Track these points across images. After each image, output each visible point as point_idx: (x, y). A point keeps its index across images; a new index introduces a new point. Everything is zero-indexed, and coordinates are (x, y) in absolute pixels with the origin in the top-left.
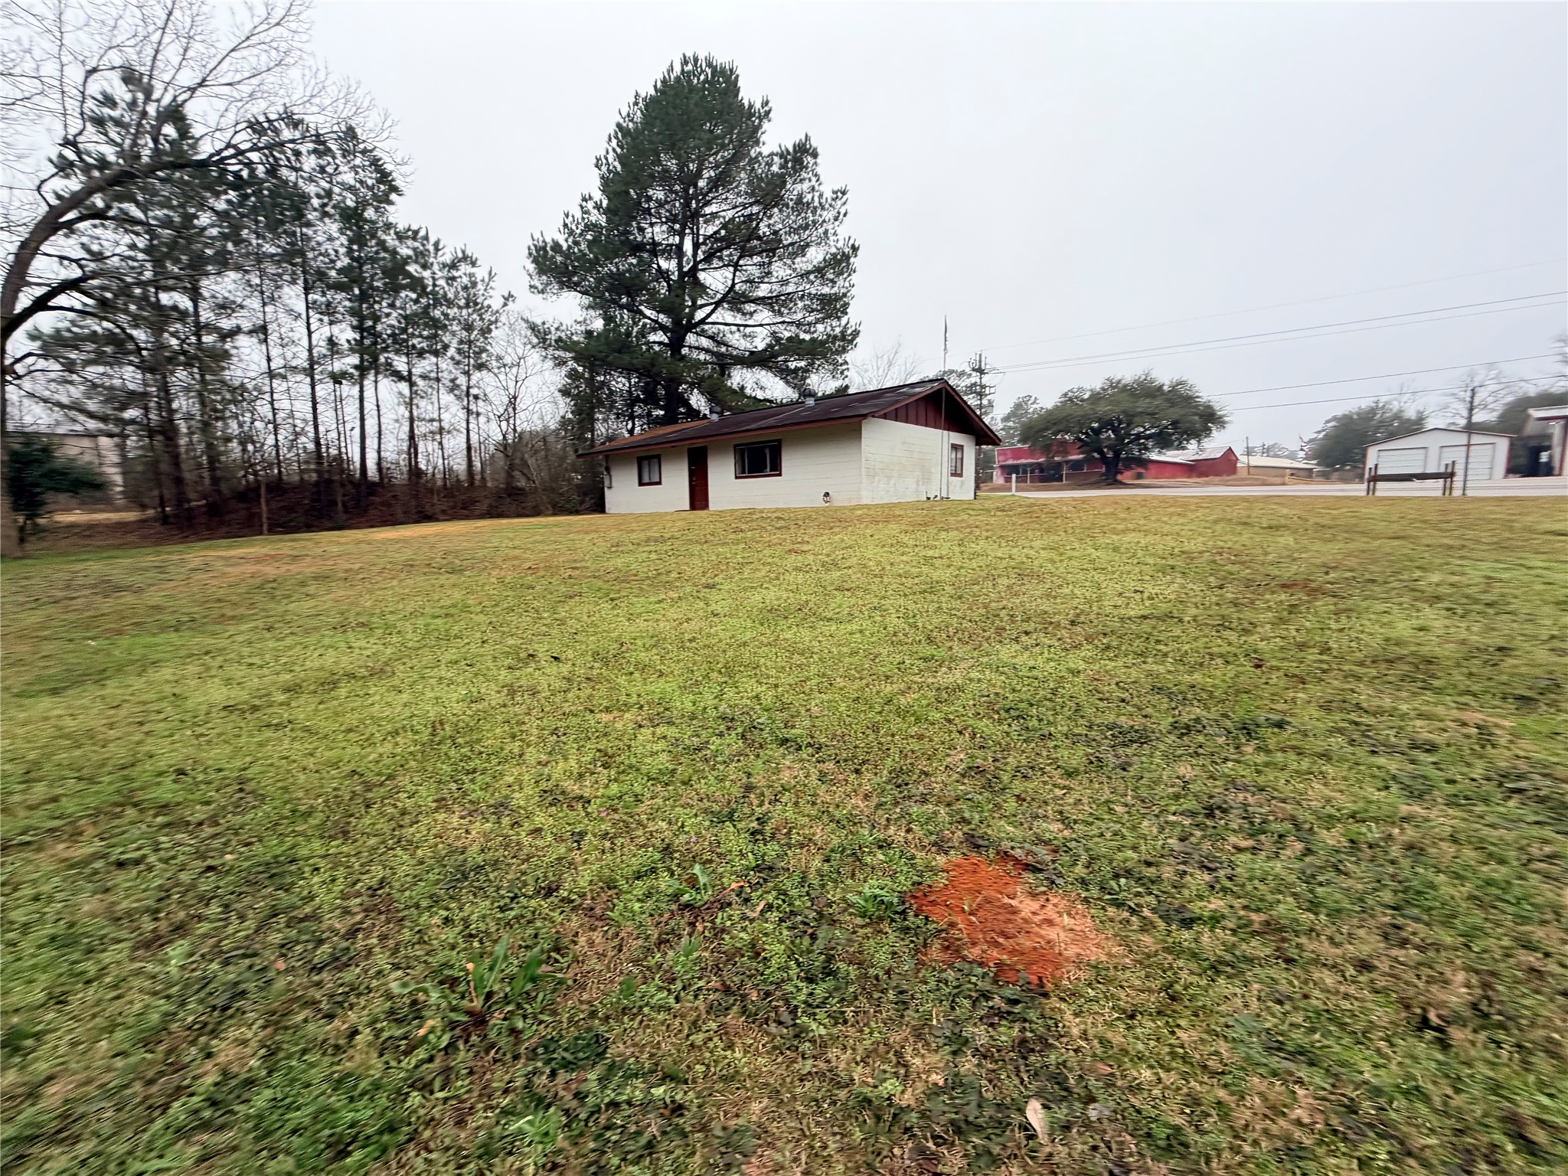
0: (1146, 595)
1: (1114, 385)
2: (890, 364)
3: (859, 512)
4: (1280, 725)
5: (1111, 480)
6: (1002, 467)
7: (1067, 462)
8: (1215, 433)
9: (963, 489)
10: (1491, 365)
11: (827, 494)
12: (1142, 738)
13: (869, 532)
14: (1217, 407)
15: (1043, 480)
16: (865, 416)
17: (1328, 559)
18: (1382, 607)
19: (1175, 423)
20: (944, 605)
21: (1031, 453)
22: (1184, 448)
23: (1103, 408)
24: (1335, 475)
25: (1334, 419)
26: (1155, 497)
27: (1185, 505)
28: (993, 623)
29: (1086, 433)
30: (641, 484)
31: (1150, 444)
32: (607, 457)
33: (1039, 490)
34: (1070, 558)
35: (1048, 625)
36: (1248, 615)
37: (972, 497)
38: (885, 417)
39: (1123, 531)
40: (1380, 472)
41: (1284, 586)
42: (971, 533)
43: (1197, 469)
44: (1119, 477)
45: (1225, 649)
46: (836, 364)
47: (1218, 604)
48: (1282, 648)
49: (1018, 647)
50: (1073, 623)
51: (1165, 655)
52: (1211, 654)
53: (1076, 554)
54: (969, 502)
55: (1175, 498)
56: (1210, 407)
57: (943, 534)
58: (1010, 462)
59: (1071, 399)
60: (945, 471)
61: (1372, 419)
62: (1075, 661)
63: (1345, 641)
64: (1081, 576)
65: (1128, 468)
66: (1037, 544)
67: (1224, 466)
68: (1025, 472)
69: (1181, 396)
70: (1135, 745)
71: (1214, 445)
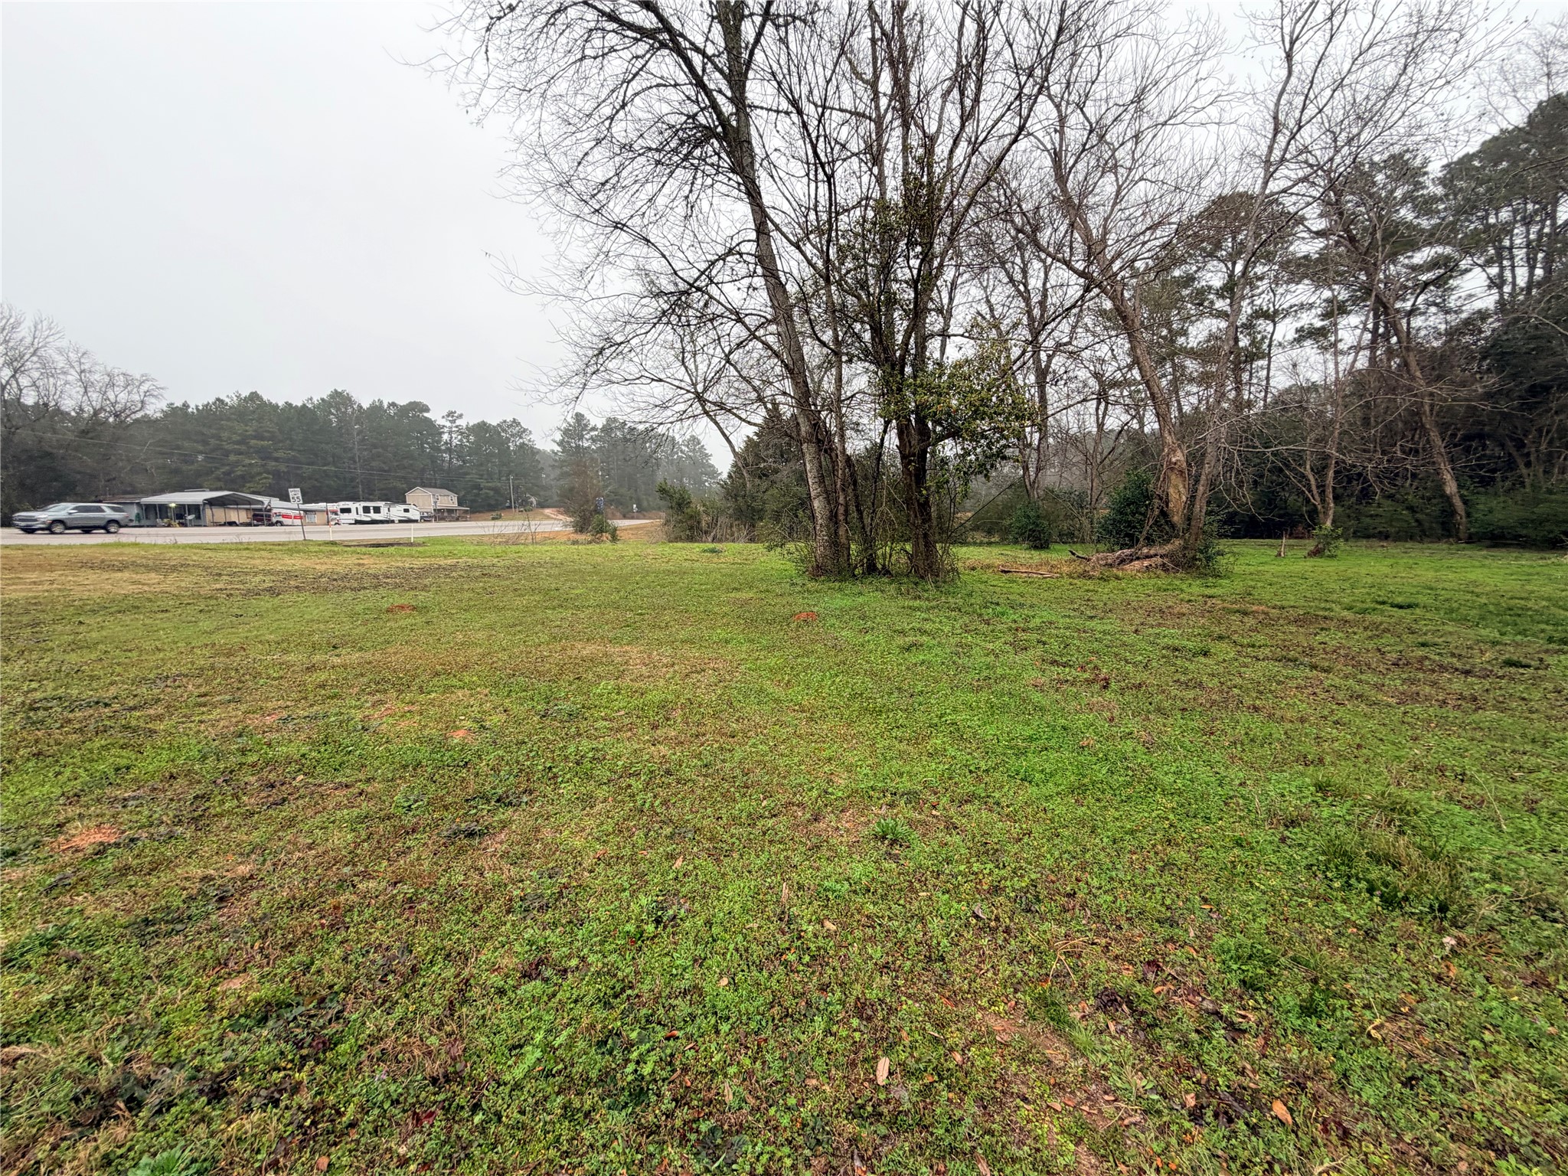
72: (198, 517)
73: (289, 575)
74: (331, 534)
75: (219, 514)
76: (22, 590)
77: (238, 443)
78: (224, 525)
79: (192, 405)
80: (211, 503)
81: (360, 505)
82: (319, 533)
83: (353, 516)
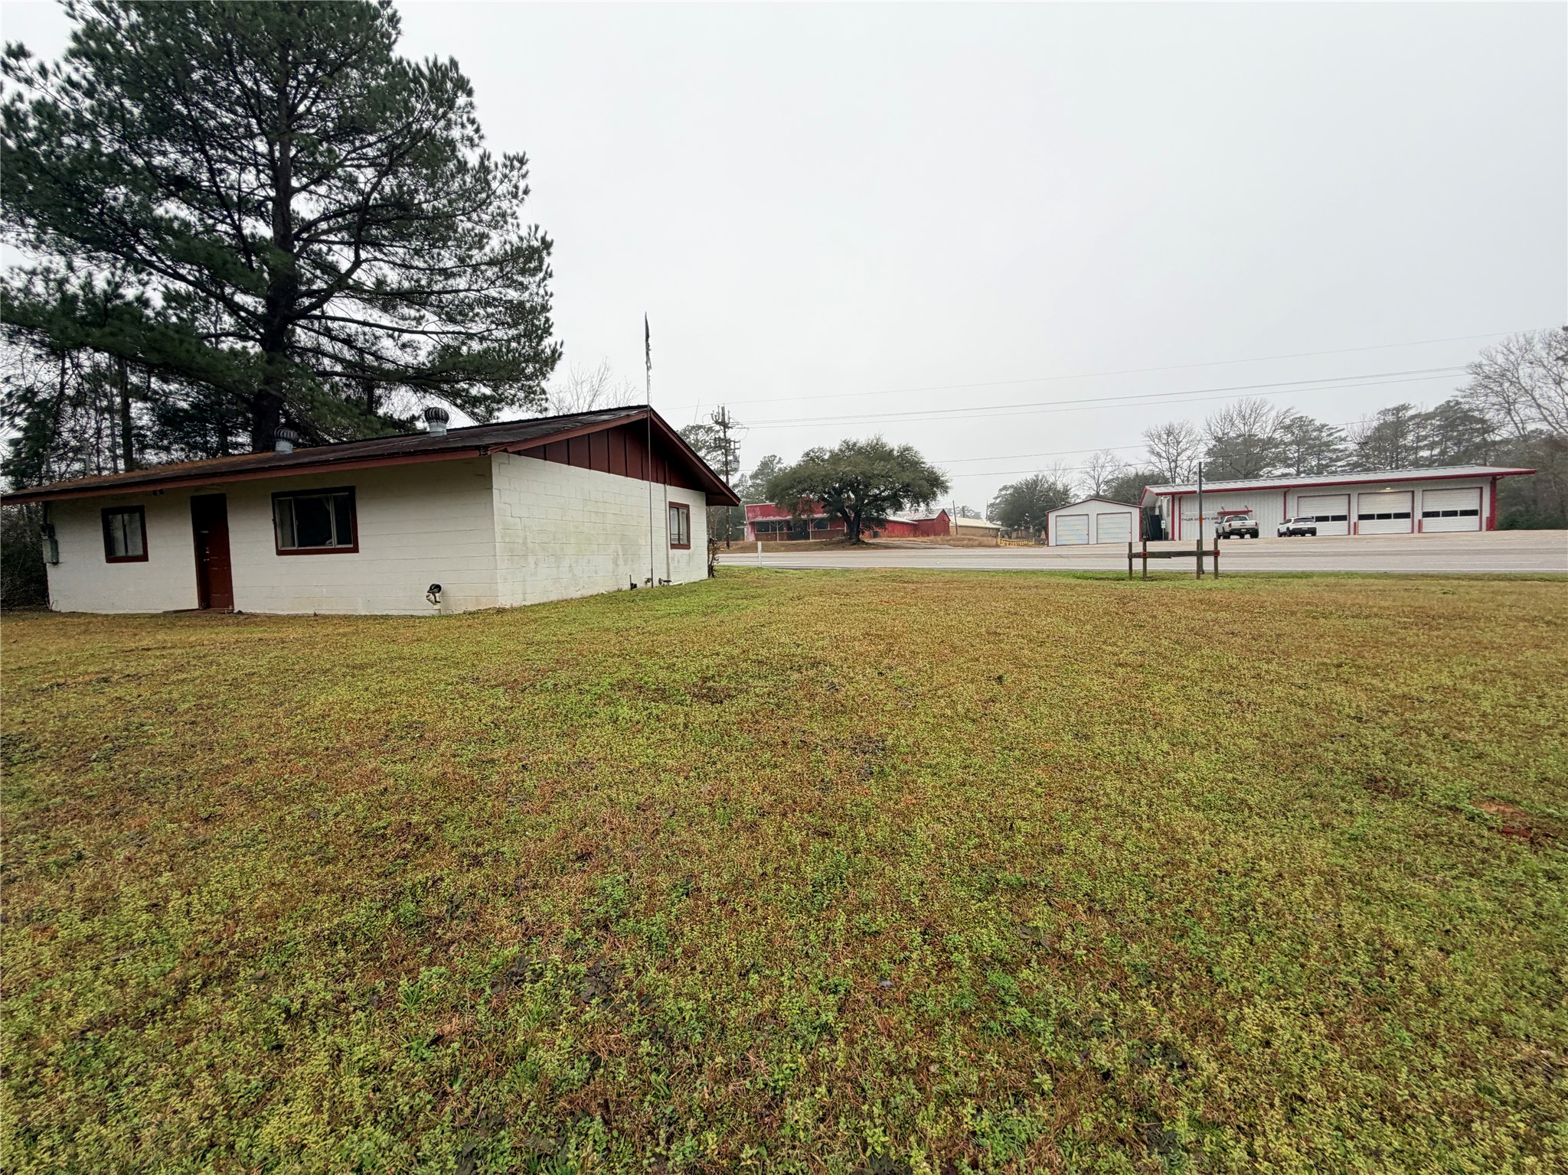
1: (850, 447)
5: (853, 541)
6: (752, 524)
7: (813, 520)
8: (939, 497)
9: (691, 567)
10: (1107, 452)
11: (436, 588)
14: (939, 472)
15: (790, 537)
21: (778, 510)
22: (915, 509)
23: (843, 468)
24: (1014, 535)
29: (829, 493)
30: (112, 557)
31: (886, 504)
32: (47, 506)
43: (917, 528)
44: (861, 537)
56: (933, 473)
58: (760, 519)
59: (812, 459)
60: (662, 540)
61: (1035, 489)
65: (868, 528)
67: (939, 526)
68: (774, 529)
69: (908, 461)
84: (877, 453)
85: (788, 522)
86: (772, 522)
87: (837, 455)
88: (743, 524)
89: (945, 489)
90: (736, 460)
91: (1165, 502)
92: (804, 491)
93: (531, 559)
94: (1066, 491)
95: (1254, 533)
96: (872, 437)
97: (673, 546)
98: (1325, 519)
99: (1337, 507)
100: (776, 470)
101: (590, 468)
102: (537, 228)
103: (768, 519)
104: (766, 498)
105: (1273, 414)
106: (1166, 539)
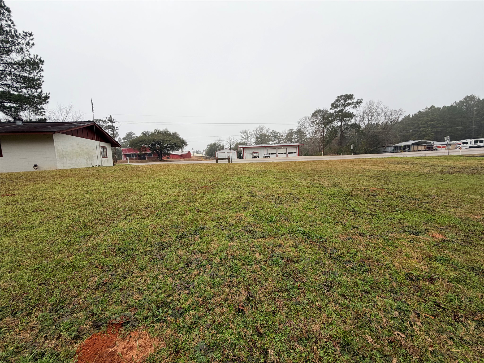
0: (169, 195)
1: (157, 131)
2: (68, 113)
3: (53, 173)
4: (203, 228)
5: (160, 159)
7: (147, 154)
8: (185, 147)
9: (109, 162)
10: (232, 136)
11: (36, 166)
12: (168, 245)
13: (58, 182)
14: (185, 140)
15: (139, 159)
16: (54, 132)
17: (210, 179)
18: (221, 190)
19: (175, 144)
20: (94, 210)
21: (134, 150)
22: (178, 151)
23: (155, 138)
24: (211, 158)
25: (209, 145)
26: (171, 164)
27: (179, 167)
28: (116, 213)
29: (151, 145)
31: (170, 149)
33: (138, 162)
34: (146, 185)
35: (138, 210)
36: (195, 197)
37: (112, 165)
38: (66, 133)
39: (162, 175)
40: (218, 158)
41: (202, 187)
42: (109, 179)
43: (182, 156)
44: (163, 158)
45: (190, 208)
46: (36, 108)
47: (188, 195)
48: (203, 205)
49: (126, 221)
50: (146, 208)
51: (175, 213)
52: (187, 210)
53: (148, 183)
54: (110, 167)
55: (176, 165)
56: (183, 140)
57: (97, 180)
58: (128, 153)
59: (145, 134)
60: (99, 156)
61: (215, 146)
62: (147, 222)
63: (215, 200)
64: (149, 191)
65: (165, 156)
66: (135, 181)
67: (188, 156)
68: (133, 157)
69: (176, 137)
70: (166, 249)
71: (185, 150)
72: (409, 149)
73: (451, 167)
74: (459, 152)
75: (416, 148)
76: (380, 168)
77: (424, 124)
78: (417, 151)
79: (411, 115)
80: (413, 144)
81: (473, 141)
82: (453, 152)
83: (469, 145)
84: (166, 134)
85: (138, 154)
86: (133, 154)
87: (153, 133)
88: (121, 155)
89: (186, 145)
90: (117, 133)
91: (242, 149)
92: (143, 144)
93: (65, 159)
94: (223, 146)
95: (258, 157)
96: (164, 129)
97: (103, 157)
98: (272, 154)
99: (274, 151)
100: (133, 137)
101: (78, 136)
102: (37, 56)
103: (131, 153)
104: (130, 146)
105: (266, 129)
106: (242, 158)
